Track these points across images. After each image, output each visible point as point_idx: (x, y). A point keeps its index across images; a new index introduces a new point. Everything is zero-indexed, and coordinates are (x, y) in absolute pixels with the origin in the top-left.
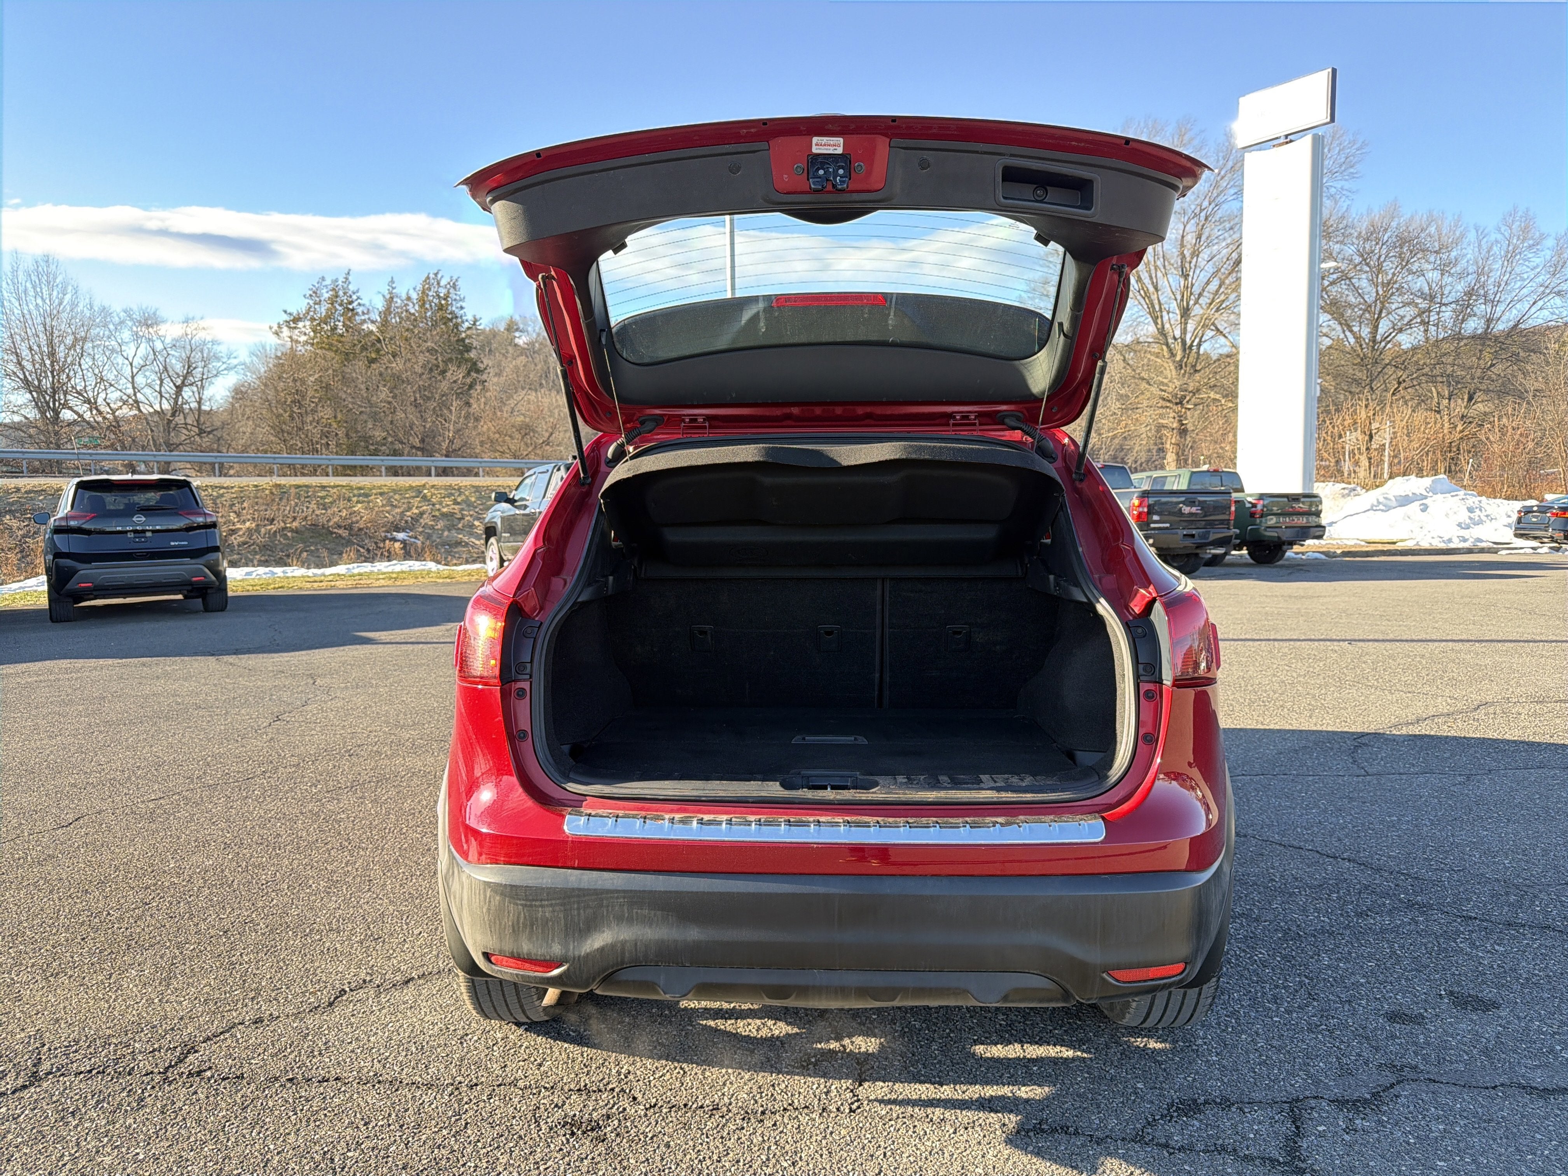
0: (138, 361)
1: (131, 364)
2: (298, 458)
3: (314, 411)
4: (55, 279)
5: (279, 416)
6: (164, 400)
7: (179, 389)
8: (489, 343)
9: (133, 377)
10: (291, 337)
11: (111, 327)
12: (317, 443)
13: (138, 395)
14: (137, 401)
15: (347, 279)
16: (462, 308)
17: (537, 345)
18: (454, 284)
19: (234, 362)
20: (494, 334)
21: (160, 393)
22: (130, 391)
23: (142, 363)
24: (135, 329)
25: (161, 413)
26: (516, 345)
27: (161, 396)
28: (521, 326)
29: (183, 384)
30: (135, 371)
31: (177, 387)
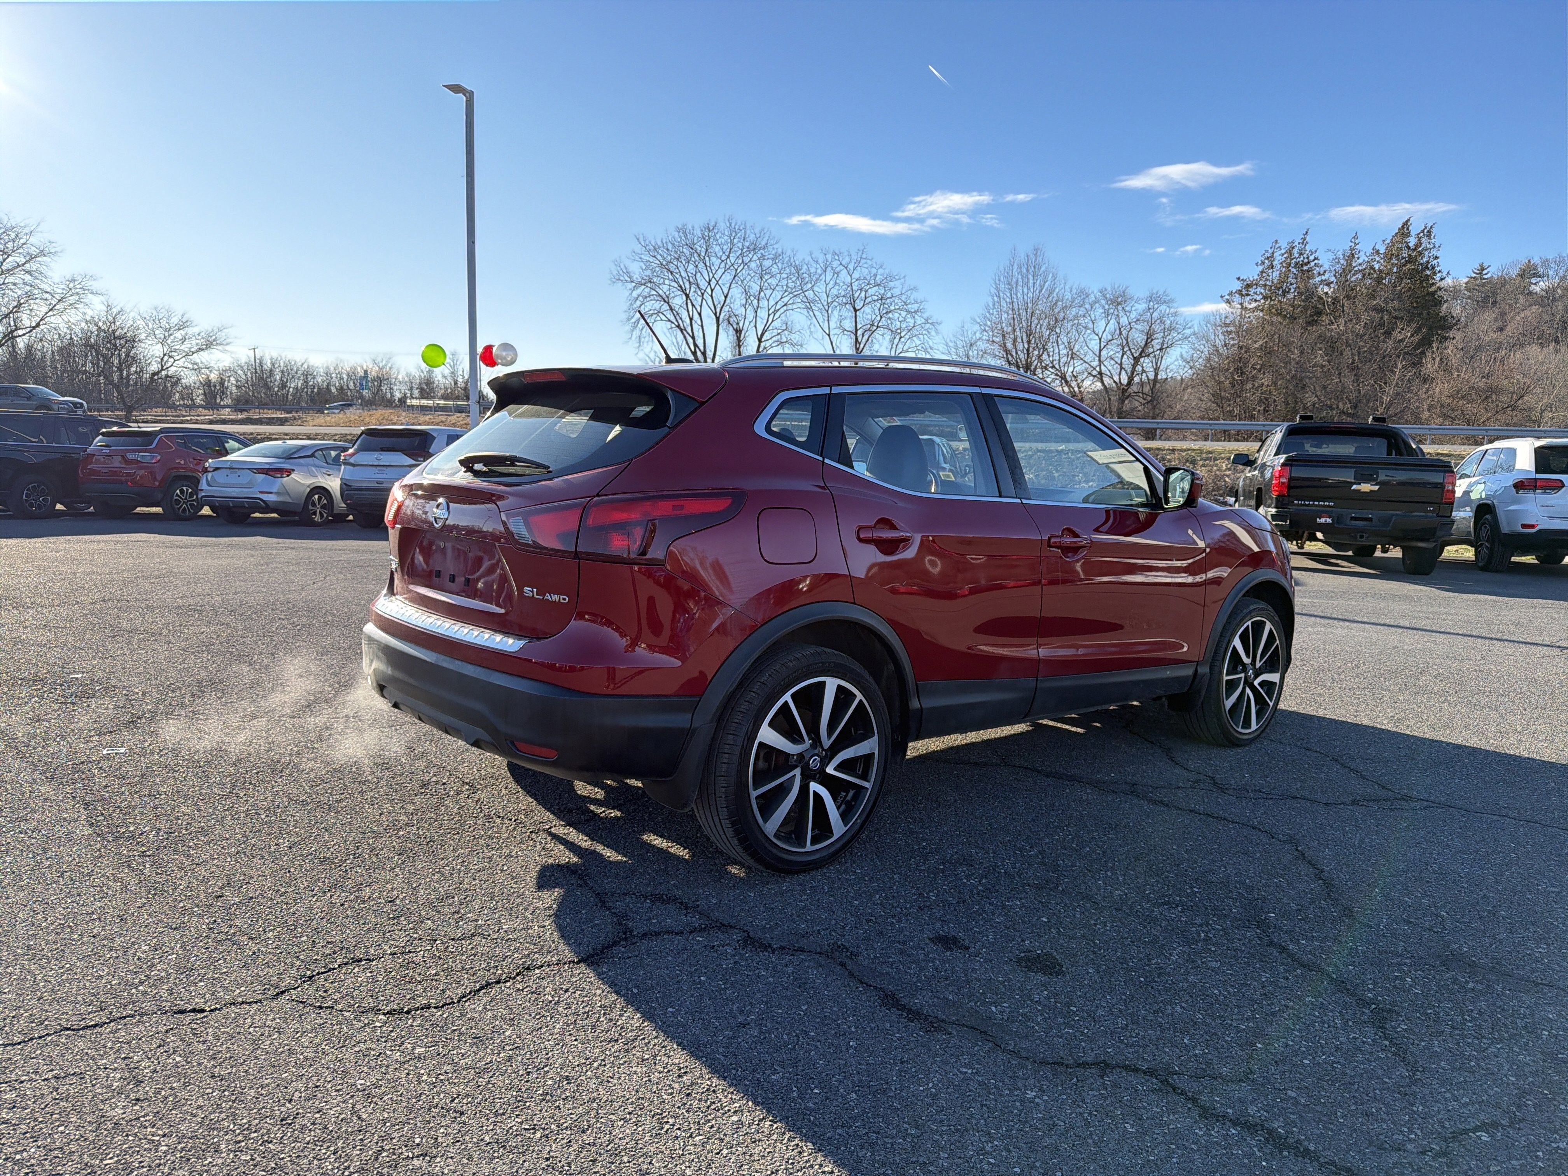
0: (1106, 336)
1: (1100, 339)
2: (1236, 425)
3: (1254, 378)
4: (1039, 269)
5: (1220, 383)
6: (1123, 372)
7: (1136, 360)
8: (1494, 294)
9: (1100, 351)
10: (1241, 304)
11: (1087, 306)
12: (1254, 409)
13: (1103, 367)
14: (1100, 373)
15: (1304, 239)
16: (1436, 258)
17: (1559, 291)
18: (1429, 232)
19: (1188, 332)
20: (1503, 282)
21: (1121, 364)
22: (1095, 364)
23: (1110, 337)
24: (1107, 307)
25: (1119, 384)
26: (1530, 293)
27: (1121, 368)
28: (1540, 270)
29: (1141, 356)
30: (1102, 346)
31: (1135, 358)
